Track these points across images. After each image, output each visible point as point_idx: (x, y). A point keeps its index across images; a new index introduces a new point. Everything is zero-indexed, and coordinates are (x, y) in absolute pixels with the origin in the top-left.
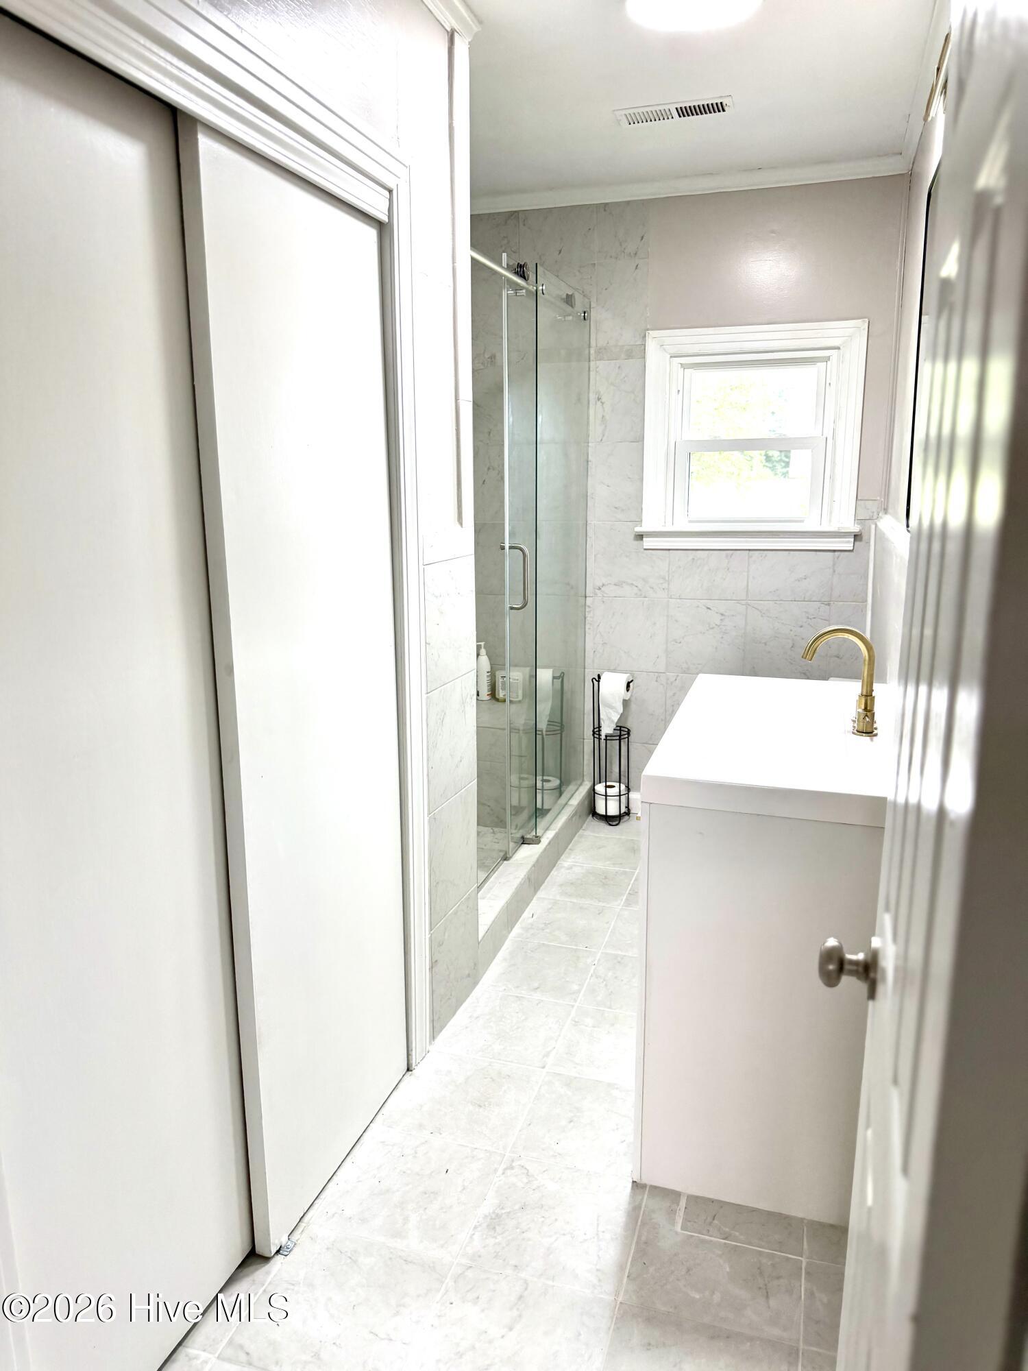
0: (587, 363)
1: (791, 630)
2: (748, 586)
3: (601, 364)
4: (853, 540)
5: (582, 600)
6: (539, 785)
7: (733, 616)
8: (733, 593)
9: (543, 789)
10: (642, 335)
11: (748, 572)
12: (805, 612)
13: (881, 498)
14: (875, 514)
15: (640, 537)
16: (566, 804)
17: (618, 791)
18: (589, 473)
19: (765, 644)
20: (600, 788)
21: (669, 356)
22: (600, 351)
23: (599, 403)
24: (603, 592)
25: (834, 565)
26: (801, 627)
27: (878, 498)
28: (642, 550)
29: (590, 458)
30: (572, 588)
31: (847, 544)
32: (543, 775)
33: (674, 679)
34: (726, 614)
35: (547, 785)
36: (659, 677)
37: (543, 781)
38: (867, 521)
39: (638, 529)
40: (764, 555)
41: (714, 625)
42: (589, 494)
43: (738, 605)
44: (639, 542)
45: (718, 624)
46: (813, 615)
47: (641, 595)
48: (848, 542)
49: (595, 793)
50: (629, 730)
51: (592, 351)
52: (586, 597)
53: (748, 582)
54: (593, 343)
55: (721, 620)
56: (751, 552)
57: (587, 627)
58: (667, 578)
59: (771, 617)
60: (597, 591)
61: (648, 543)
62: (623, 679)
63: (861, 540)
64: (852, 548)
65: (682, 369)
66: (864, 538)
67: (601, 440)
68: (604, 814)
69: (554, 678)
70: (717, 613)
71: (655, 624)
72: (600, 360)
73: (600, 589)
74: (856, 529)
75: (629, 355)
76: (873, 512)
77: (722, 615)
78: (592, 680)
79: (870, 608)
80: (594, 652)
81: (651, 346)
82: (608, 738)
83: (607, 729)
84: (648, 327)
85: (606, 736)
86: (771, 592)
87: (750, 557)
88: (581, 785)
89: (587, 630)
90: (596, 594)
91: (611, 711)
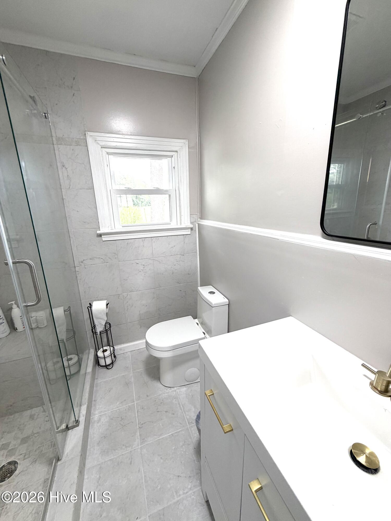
0: (52, 146)
1: (171, 267)
2: (153, 252)
3: (61, 147)
4: (190, 230)
5: (73, 269)
6: (66, 364)
7: (148, 265)
8: (147, 256)
9: (69, 367)
10: (83, 134)
11: (152, 246)
12: (176, 259)
13: (198, 213)
14: (197, 220)
15: (100, 235)
16: (86, 373)
17: (110, 352)
18: (65, 205)
19: (163, 274)
20: (100, 354)
21: (100, 147)
22: (58, 139)
23: (64, 168)
24: (85, 263)
25: (184, 240)
26: (175, 265)
27: (197, 214)
28: (102, 241)
29: (64, 197)
30: (66, 264)
31: (188, 232)
32: (67, 355)
33: (127, 295)
34: (145, 265)
35: (71, 362)
36: (120, 296)
37: (68, 360)
38: (194, 223)
39: (98, 232)
40: (158, 239)
41: (141, 270)
42: (67, 216)
43: (150, 260)
44: (99, 238)
45: (142, 269)
46: (179, 260)
47: (105, 262)
48: (189, 231)
49: (98, 357)
50: (110, 323)
51: (54, 139)
52: (75, 267)
53: (152, 251)
54: (54, 134)
55: (143, 267)
56: (152, 238)
57: (79, 281)
58: (116, 253)
59: (163, 263)
60: (81, 263)
61: (104, 238)
62: (104, 303)
63: (193, 230)
64: (190, 233)
65: (108, 155)
66: (194, 229)
67: (69, 188)
68: (105, 365)
69: (65, 311)
70: (141, 265)
71: (114, 274)
72: (60, 144)
73: (82, 262)
74: (191, 226)
75: (78, 144)
76: (196, 219)
77: (144, 265)
78: (87, 308)
79: (199, 255)
80: (85, 292)
81: (90, 141)
82: (101, 333)
83: (99, 329)
84: (86, 130)
85: (100, 332)
86: (162, 253)
87: (152, 240)
88: (89, 353)
89: (78, 282)
90: (81, 265)
91: (100, 320)
